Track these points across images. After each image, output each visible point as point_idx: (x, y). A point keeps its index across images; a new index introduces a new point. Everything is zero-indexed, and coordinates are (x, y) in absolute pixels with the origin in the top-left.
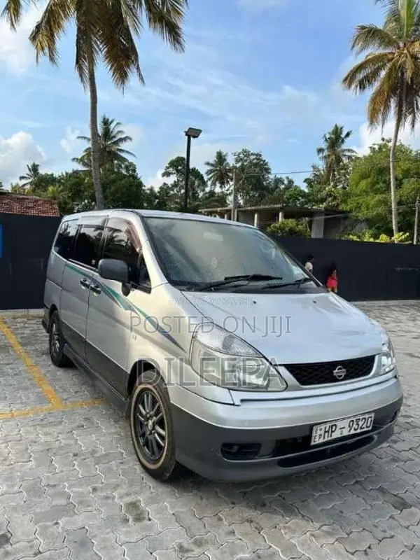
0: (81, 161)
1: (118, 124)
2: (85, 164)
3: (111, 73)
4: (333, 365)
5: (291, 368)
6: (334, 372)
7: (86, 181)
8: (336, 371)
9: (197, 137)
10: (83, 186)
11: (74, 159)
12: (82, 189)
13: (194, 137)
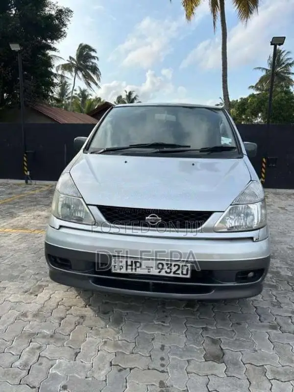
0: (256, 87)
1: (288, 52)
2: (258, 89)
3: (238, 10)
4: (147, 212)
5: (102, 208)
6: (147, 218)
7: (249, 101)
8: (148, 218)
9: (282, 44)
10: (247, 105)
11: (250, 87)
12: (246, 107)
13: (280, 45)
